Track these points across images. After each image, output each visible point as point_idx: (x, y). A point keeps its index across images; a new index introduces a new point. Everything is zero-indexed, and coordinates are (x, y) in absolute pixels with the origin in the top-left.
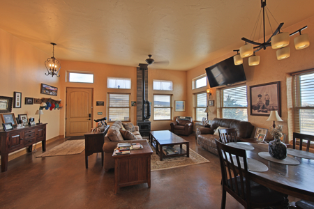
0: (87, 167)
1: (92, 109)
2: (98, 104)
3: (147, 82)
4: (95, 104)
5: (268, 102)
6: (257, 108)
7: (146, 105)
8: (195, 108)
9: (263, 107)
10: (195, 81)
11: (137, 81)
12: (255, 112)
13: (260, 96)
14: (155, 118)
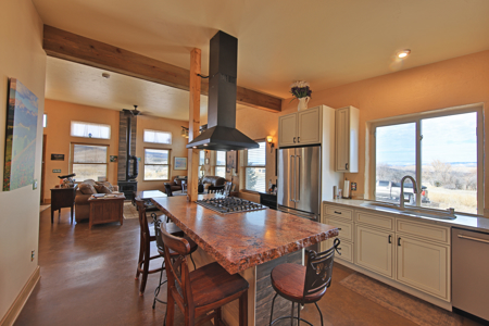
0: (52, 222)
1: (44, 165)
2: (53, 158)
3: (134, 131)
4: (48, 157)
7: (131, 161)
11: (120, 130)
14: (146, 179)
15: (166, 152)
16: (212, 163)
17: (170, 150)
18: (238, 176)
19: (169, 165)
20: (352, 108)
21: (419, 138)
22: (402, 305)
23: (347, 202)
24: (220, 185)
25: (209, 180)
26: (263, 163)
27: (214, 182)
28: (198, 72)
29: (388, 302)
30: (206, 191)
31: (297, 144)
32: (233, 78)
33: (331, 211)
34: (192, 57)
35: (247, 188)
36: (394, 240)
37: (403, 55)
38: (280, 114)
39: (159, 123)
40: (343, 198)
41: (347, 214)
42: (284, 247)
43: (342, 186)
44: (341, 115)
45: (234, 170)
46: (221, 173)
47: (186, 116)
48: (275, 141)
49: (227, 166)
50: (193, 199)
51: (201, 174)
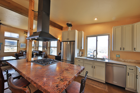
14: (5, 52)
15: (16, 41)
16: (37, 46)
17: (18, 40)
18: (47, 50)
19: (18, 46)
20: (83, 31)
21: (97, 41)
22: (96, 84)
23: (81, 57)
24: (40, 54)
25: (36, 52)
26: (56, 46)
27: (38, 52)
28: (33, 9)
29: (93, 84)
30: (35, 56)
31: (68, 41)
32: (48, 14)
33: (77, 60)
34: (30, 3)
35: (50, 54)
36: (93, 67)
37: (96, 19)
38: (62, 31)
39: (13, 29)
40: (80, 56)
41: (82, 61)
42: (72, 79)
43: (80, 53)
44: (80, 33)
45: (46, 48)
46: (41, 49)
47: (26, 28)
48: (60, 40)
49: (43, 47)
50: (29, 60)
51: (32, 50)
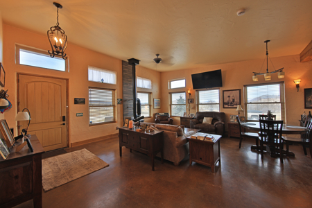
1: (68, 109)
2: (76, 101)
4: (71, 101)
5: (234, 100)
6: (227, 104)
8: (171, 105)
9: (231, 103)
10: (170, 82)
11: (123, 76)
12: (227, 106)
13: (229, 97)
15: (147, 95)
17: (150, 93)
19: (150, 105)
